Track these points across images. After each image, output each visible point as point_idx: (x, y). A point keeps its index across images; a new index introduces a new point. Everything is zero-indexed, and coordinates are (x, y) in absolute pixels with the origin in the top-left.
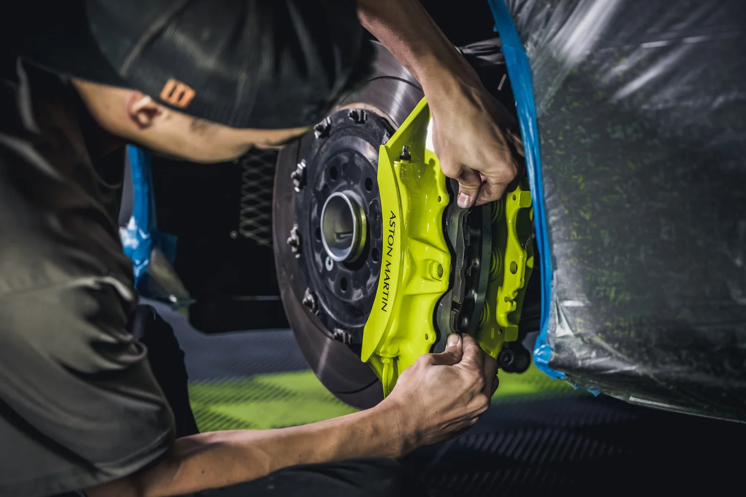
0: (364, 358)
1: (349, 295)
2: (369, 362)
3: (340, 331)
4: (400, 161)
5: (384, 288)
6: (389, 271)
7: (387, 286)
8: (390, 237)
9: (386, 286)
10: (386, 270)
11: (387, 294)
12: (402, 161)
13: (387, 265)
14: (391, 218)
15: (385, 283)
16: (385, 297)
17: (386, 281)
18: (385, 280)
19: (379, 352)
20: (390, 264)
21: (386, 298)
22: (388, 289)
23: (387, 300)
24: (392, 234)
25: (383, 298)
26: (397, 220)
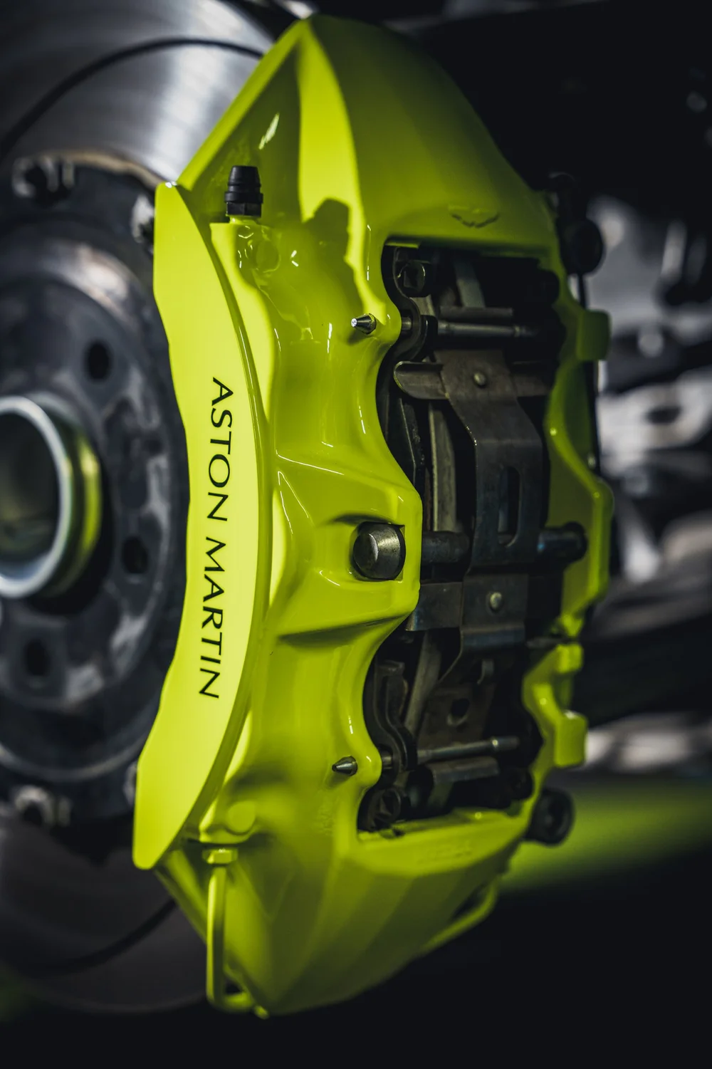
0: (146, 853)
1: (57, 688)
2: (161, 866)
3: (32, 795)
4: (227, 220)
5: (205, 624)
6: (219, 569)
7: (217, 617)
8: (219, 462)
9: (211, 618)
10: (207, 569)
11: (219, 643)
12: (234, 221)
13: (210, 553)
14: (215, 402)
15: (206, 609)
16: (212, 651)
17: (212, 603)
18: (206, 598)
19: (197, 832)
20: (222, 545)
21: (217, 657)
22: (218, 626)
23: (218, 662)
24: (222, 450)
25: (203, 658)
26: (240, 405)
